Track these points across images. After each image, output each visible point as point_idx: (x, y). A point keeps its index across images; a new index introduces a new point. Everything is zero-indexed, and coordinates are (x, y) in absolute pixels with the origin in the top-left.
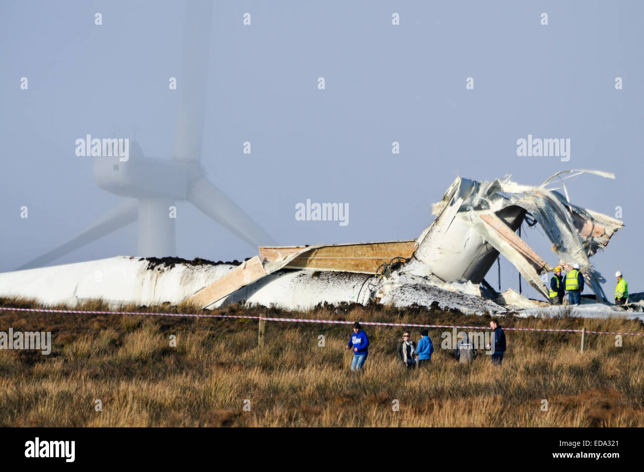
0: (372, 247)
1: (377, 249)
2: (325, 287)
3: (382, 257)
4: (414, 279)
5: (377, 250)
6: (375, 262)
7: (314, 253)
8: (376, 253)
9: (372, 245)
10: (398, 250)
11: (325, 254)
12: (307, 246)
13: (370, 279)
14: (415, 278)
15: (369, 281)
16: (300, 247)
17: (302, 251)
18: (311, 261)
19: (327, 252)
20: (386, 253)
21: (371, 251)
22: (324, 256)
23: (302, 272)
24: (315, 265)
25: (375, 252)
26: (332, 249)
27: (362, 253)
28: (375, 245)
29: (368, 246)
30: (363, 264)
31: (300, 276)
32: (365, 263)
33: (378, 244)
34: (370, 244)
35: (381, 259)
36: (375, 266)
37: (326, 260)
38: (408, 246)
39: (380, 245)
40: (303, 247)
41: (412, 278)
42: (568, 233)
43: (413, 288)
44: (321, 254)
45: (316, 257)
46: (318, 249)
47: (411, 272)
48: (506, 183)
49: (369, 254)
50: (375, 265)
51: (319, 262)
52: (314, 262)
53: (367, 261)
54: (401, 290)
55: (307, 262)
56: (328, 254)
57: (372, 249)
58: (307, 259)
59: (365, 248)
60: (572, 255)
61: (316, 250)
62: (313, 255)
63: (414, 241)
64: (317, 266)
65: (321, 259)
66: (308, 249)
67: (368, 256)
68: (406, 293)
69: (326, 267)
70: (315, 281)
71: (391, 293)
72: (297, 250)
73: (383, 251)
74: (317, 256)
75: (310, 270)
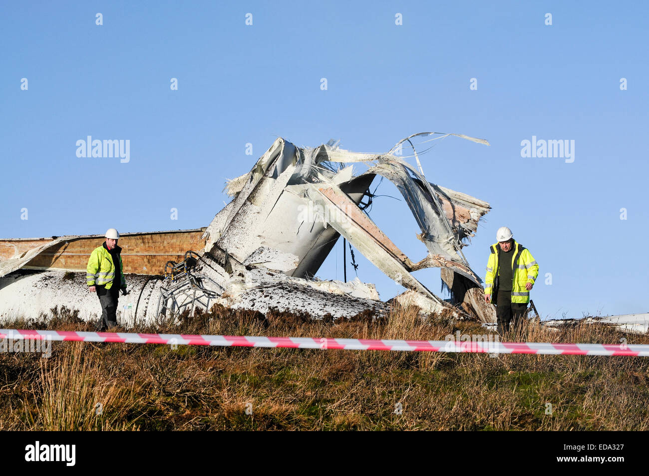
0: (143, 239)
1: (151, 241)
2: (85, 293)
3: (156, 252)
4: (272, 275)
5: (150, 244)
6: (146, 260)
7: (63, 247)
8: (149, 247)
9: (143, 236)
10: (178, 243)
11: (79, 249)
12: (55, 238)
13: (150, 281)
14: (273, 273)
15: (150, 284)
16: (45, 239)
17: (47, 245)
18: (57, 258)
19: (81, 246)
20: (162, 247)
21: (142, 245)
22: (76, 252)
23: (47, 274)
24: (64, 264)
25: (147, 245)
26: (88, 242)
27: (129, 247)
28: (147, 236)
29: (138, 237)
30: (130, 262)
31: (46, 279)
32: (133, 261)
33: (152, 234)
34: (141, 235)
35: (155, 256)
36: (146, 265)
37: (79, 257)
38: (192, 237)
39: (154, 236)
40: (49, 239)
41: (270, 274)
42: (435, 215)
43: (280, 288)
44: (73, 250)
45: (65, 254)
46: (69, 241)
47: (265, 265)
48: (333, 150)
49: (138, 249)
50: (147, 263)
51: (69, 260)
52: (62, 260)
53: (135, 258)
54: (262, 291)
55: (52, 259)
56: (82, 249)
57: (144, 242)
58: (53, 256)
59: (133, 240)
60: (441, 245)
61: (67, 243)
62: (61, 250)
63: (201, 231)
64: (65, 266)
65: (73, 256)
66: (55, 242)
67: (138, 252)
68: (274, 296)
69: (78, 268)
70: (68, 285)
71: (245, 296)
72: (41, 243)
73: (158, 244)
74: (68, 252)
75: (58, 270)
